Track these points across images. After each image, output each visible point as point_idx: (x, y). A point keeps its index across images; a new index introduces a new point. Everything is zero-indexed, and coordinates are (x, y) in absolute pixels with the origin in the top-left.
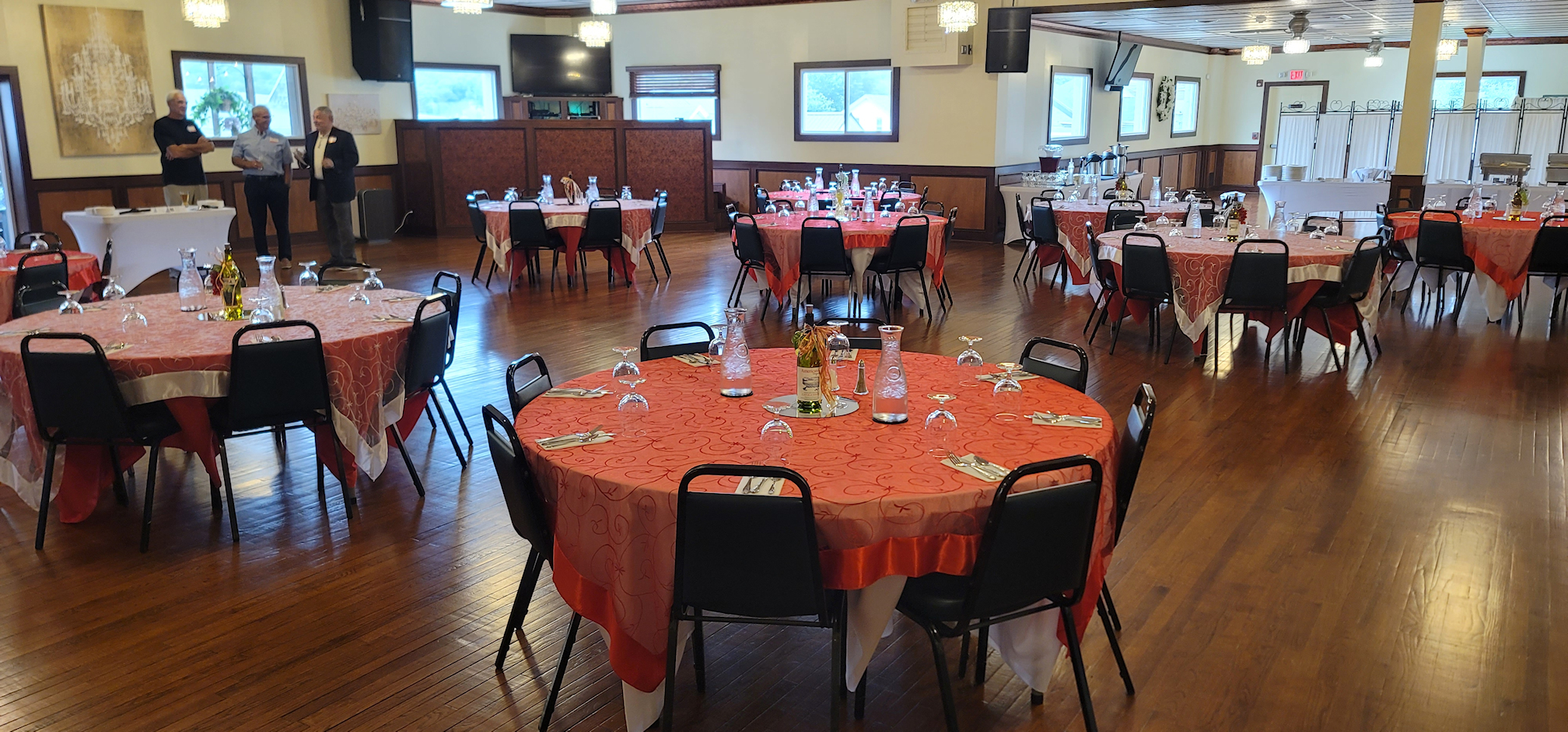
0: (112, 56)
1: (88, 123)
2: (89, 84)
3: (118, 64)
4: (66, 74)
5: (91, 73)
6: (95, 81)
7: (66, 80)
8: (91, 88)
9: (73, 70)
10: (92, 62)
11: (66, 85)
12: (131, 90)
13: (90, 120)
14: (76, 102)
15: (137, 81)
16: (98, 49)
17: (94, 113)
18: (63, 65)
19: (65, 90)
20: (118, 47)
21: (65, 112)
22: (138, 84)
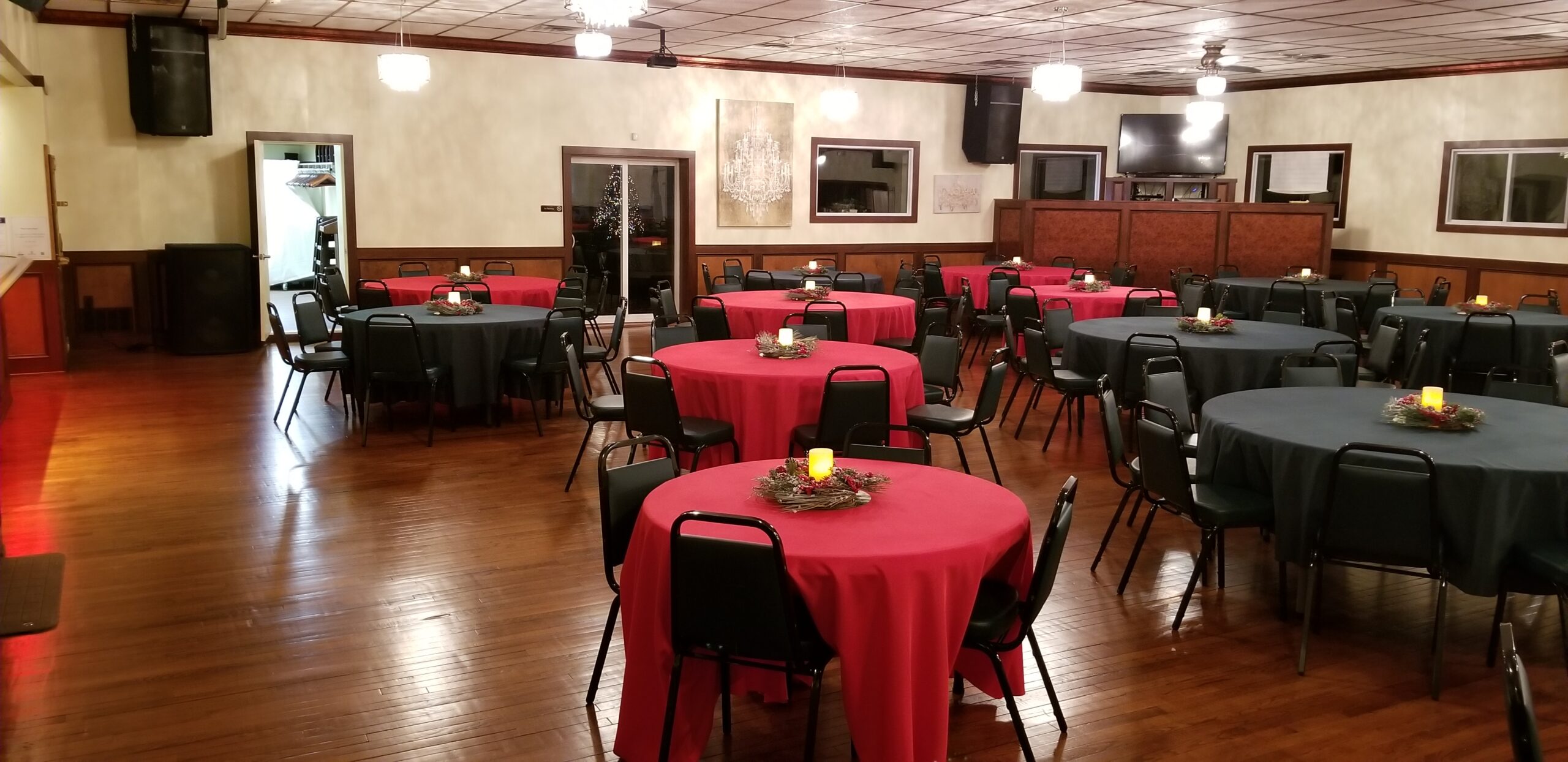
0: (765, 143)
1: (740, 199)
2: (745, 166)
3: (768, 150)
4: (730, 157)
5: (747, 157)
6: (749, 164)
7: (729, 163)
8: (746, 170)
9: (735, 154)
10: (750, 147)
11: (728, 167)
12: (776, 172)
13: (742, 198)
14: (734, 182)
15: (781, 164)
16: (756, 137)
17: (746, 191)
18: (728, 151)
19: (726, 172)
20: (770, 135)
21: (724, 190)
22: (782, 167)
